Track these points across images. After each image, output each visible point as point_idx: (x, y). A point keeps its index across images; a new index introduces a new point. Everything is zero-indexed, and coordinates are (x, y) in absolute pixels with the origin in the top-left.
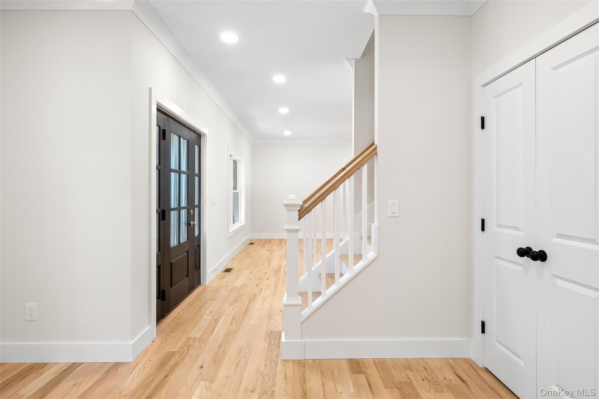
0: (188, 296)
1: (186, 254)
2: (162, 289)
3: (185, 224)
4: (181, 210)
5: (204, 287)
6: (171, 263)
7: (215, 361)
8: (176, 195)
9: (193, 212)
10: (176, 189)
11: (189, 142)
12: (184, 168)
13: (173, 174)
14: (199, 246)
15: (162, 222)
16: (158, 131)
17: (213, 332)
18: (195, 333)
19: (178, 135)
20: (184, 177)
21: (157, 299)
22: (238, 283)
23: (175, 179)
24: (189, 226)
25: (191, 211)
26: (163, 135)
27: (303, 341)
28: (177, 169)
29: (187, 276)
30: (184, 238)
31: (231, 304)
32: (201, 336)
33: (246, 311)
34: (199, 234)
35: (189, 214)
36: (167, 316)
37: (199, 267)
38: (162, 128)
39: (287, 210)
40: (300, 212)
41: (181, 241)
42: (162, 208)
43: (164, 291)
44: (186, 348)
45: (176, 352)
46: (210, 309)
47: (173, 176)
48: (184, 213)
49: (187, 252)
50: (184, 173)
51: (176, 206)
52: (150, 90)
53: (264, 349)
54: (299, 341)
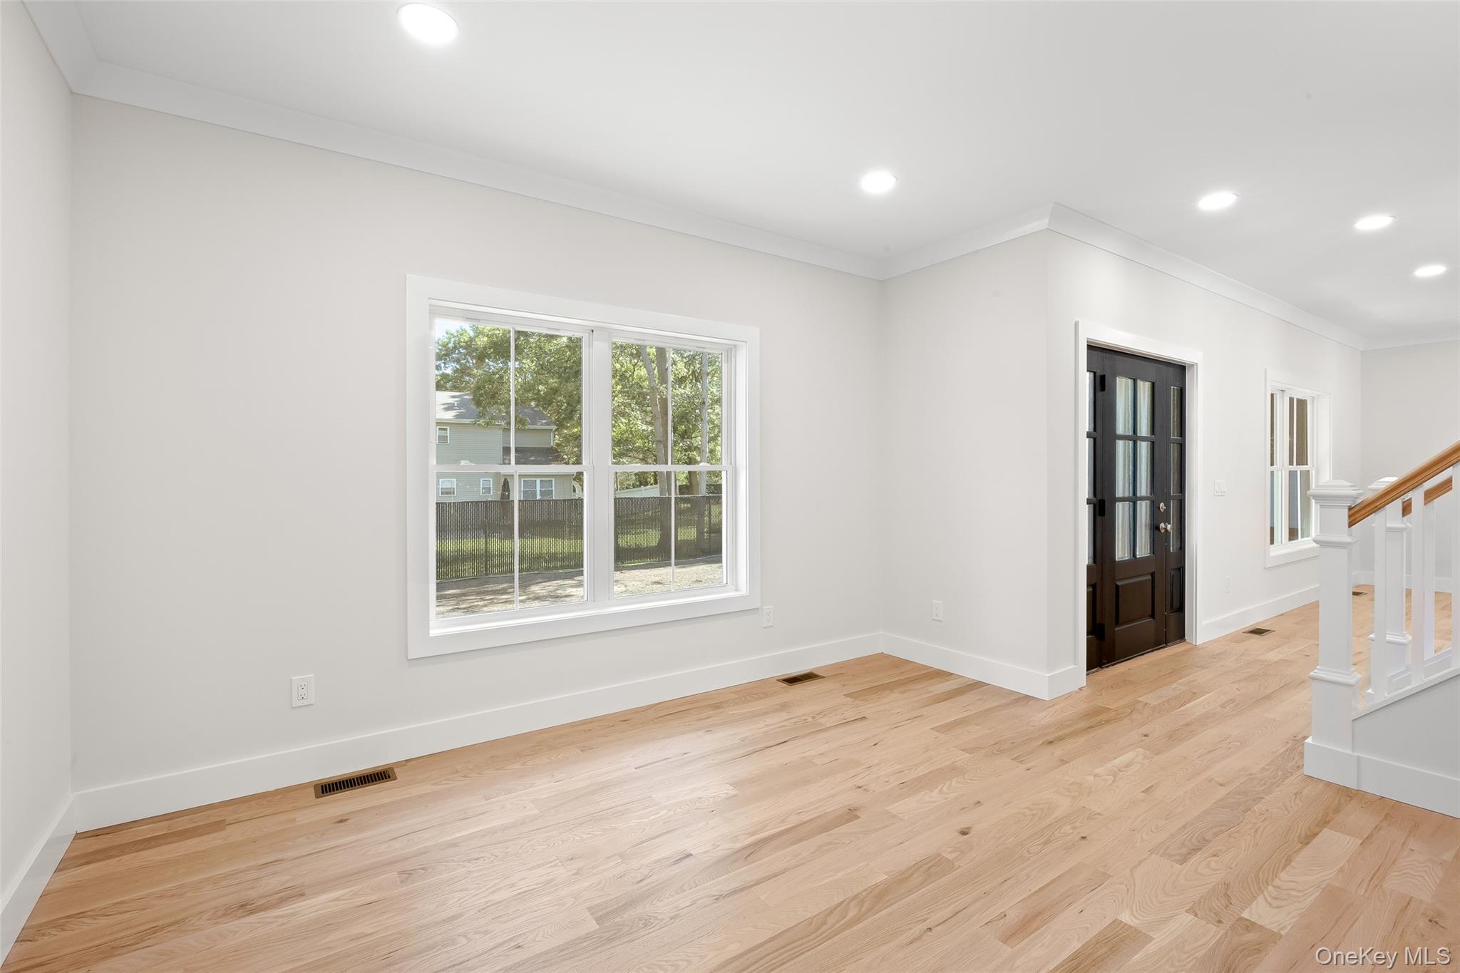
0: (1152, 651)
1: (1150, 577)
2: (1098, 621)
3: (1148, 528)
4: (1138, 502)
5: (1189, 646)
6: (1117, 587)
7: (1170, 737)
8: (1127, 476)
9: (1165, 506)
10: (1127, 467)
11: (1156, 385)
12: (1144, 429)
13: (1120, 444)
14: (1181, 570)
15: (1098, 518)
16: (1093, 381)
17: (1183, 705)
18: (1152, 699)
19: (1131, 379)
20: (1144, 448)
21: (1088, 633)
22: (1273, 656)
23: (1125, 451)
24: (1156, 532)
25: (1162, 505)
26: (1102, 385)
27: (1356, 754)
28: (1131, 433)
29: (1152, 616)
30: (1143, 550)
31: (1239, 681)
32: (1159, 705)
33: (1267, 698)
34: (1181, 549)
35: (1156, 510)
36: (1108, 667)
37: (1181, 608)
38: (1099, 373)
39: (1321, 505)
40: (1352, 511)
41: (1138, 553)
42: (1099, 497)
43: (1102, 626)
44: (1129, 711)
45: (1110, 709)
46: (1190, 678)
47: (1122, 448)
48: (1143, 508)
49: (1153, 574)
50: (1143, 439)
51: (1128, 494)
52: (1076, 324)
53: (1275, 752)
54: (1350, 752)
